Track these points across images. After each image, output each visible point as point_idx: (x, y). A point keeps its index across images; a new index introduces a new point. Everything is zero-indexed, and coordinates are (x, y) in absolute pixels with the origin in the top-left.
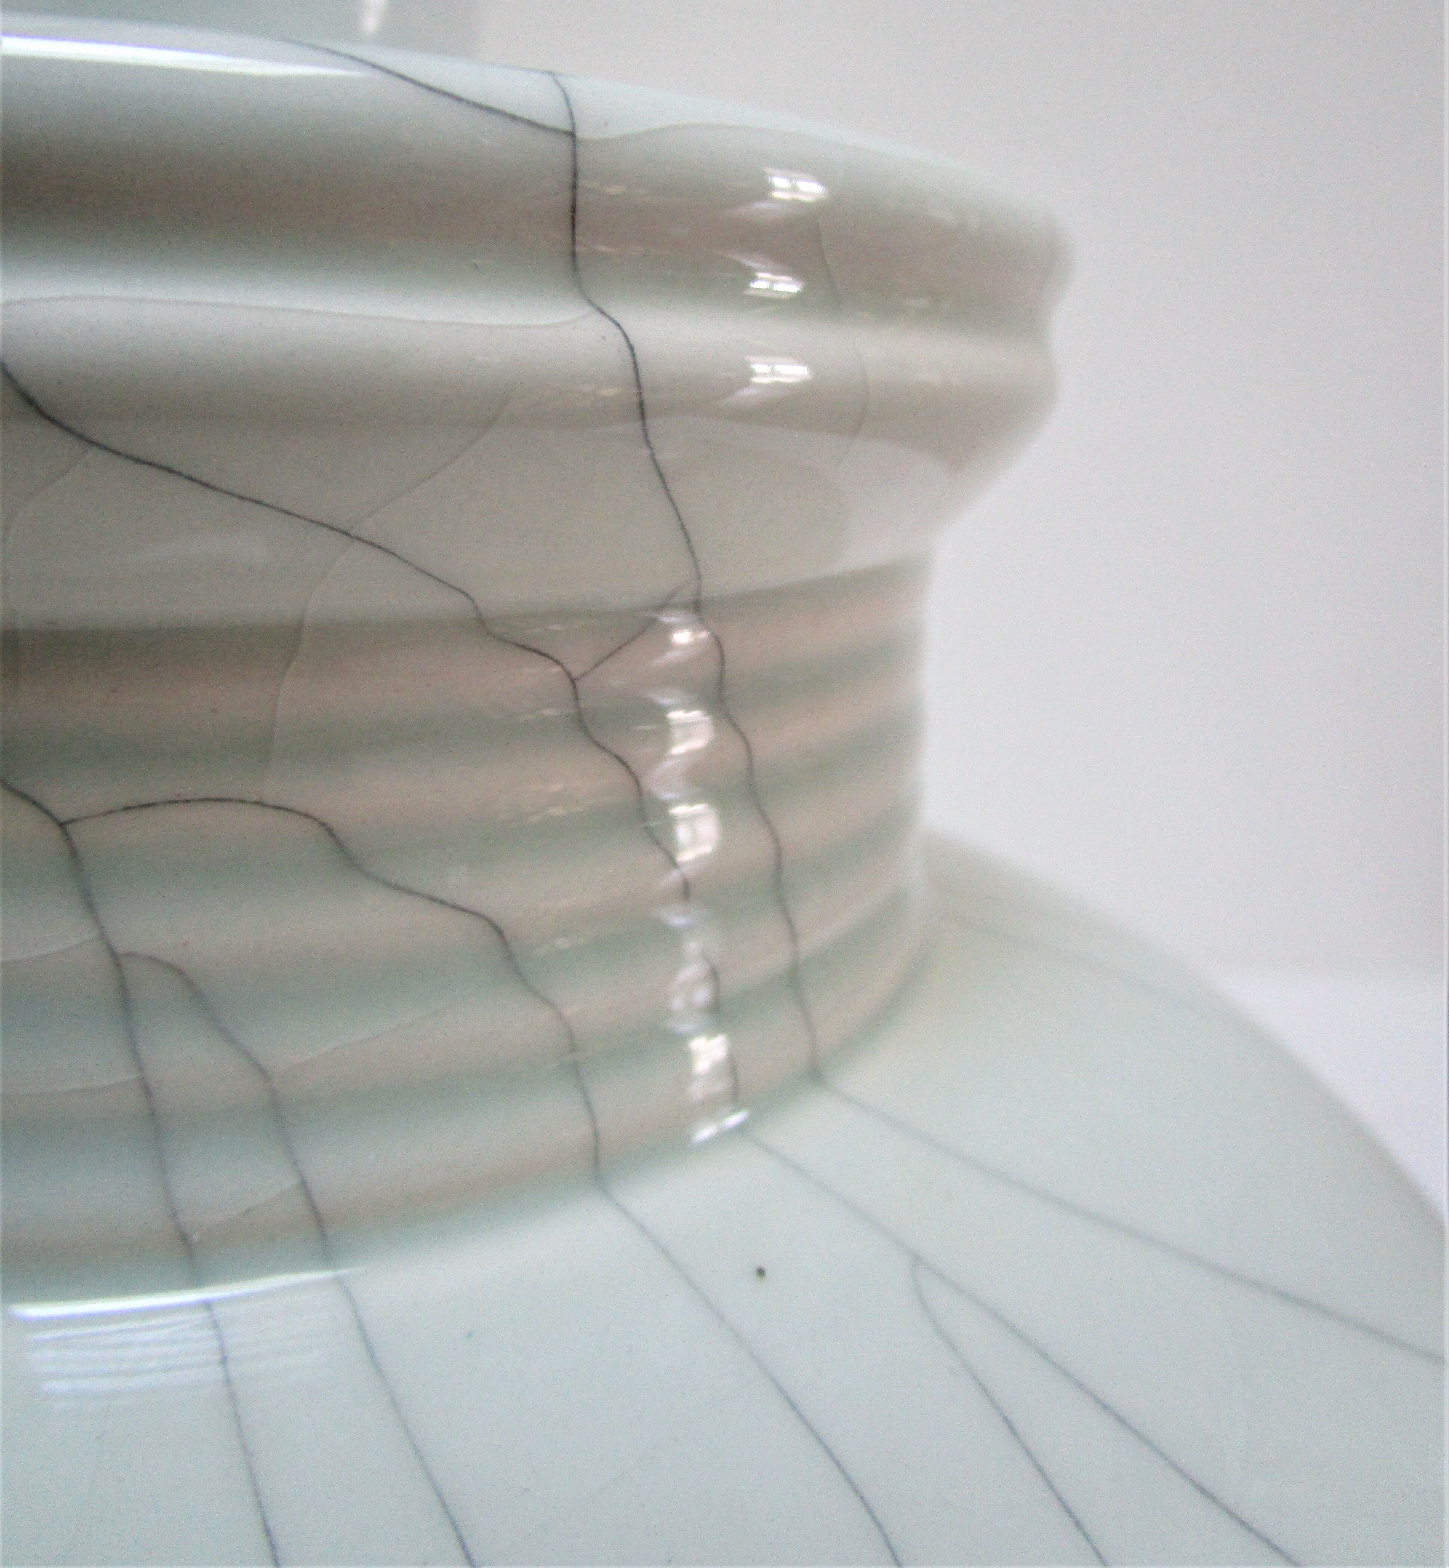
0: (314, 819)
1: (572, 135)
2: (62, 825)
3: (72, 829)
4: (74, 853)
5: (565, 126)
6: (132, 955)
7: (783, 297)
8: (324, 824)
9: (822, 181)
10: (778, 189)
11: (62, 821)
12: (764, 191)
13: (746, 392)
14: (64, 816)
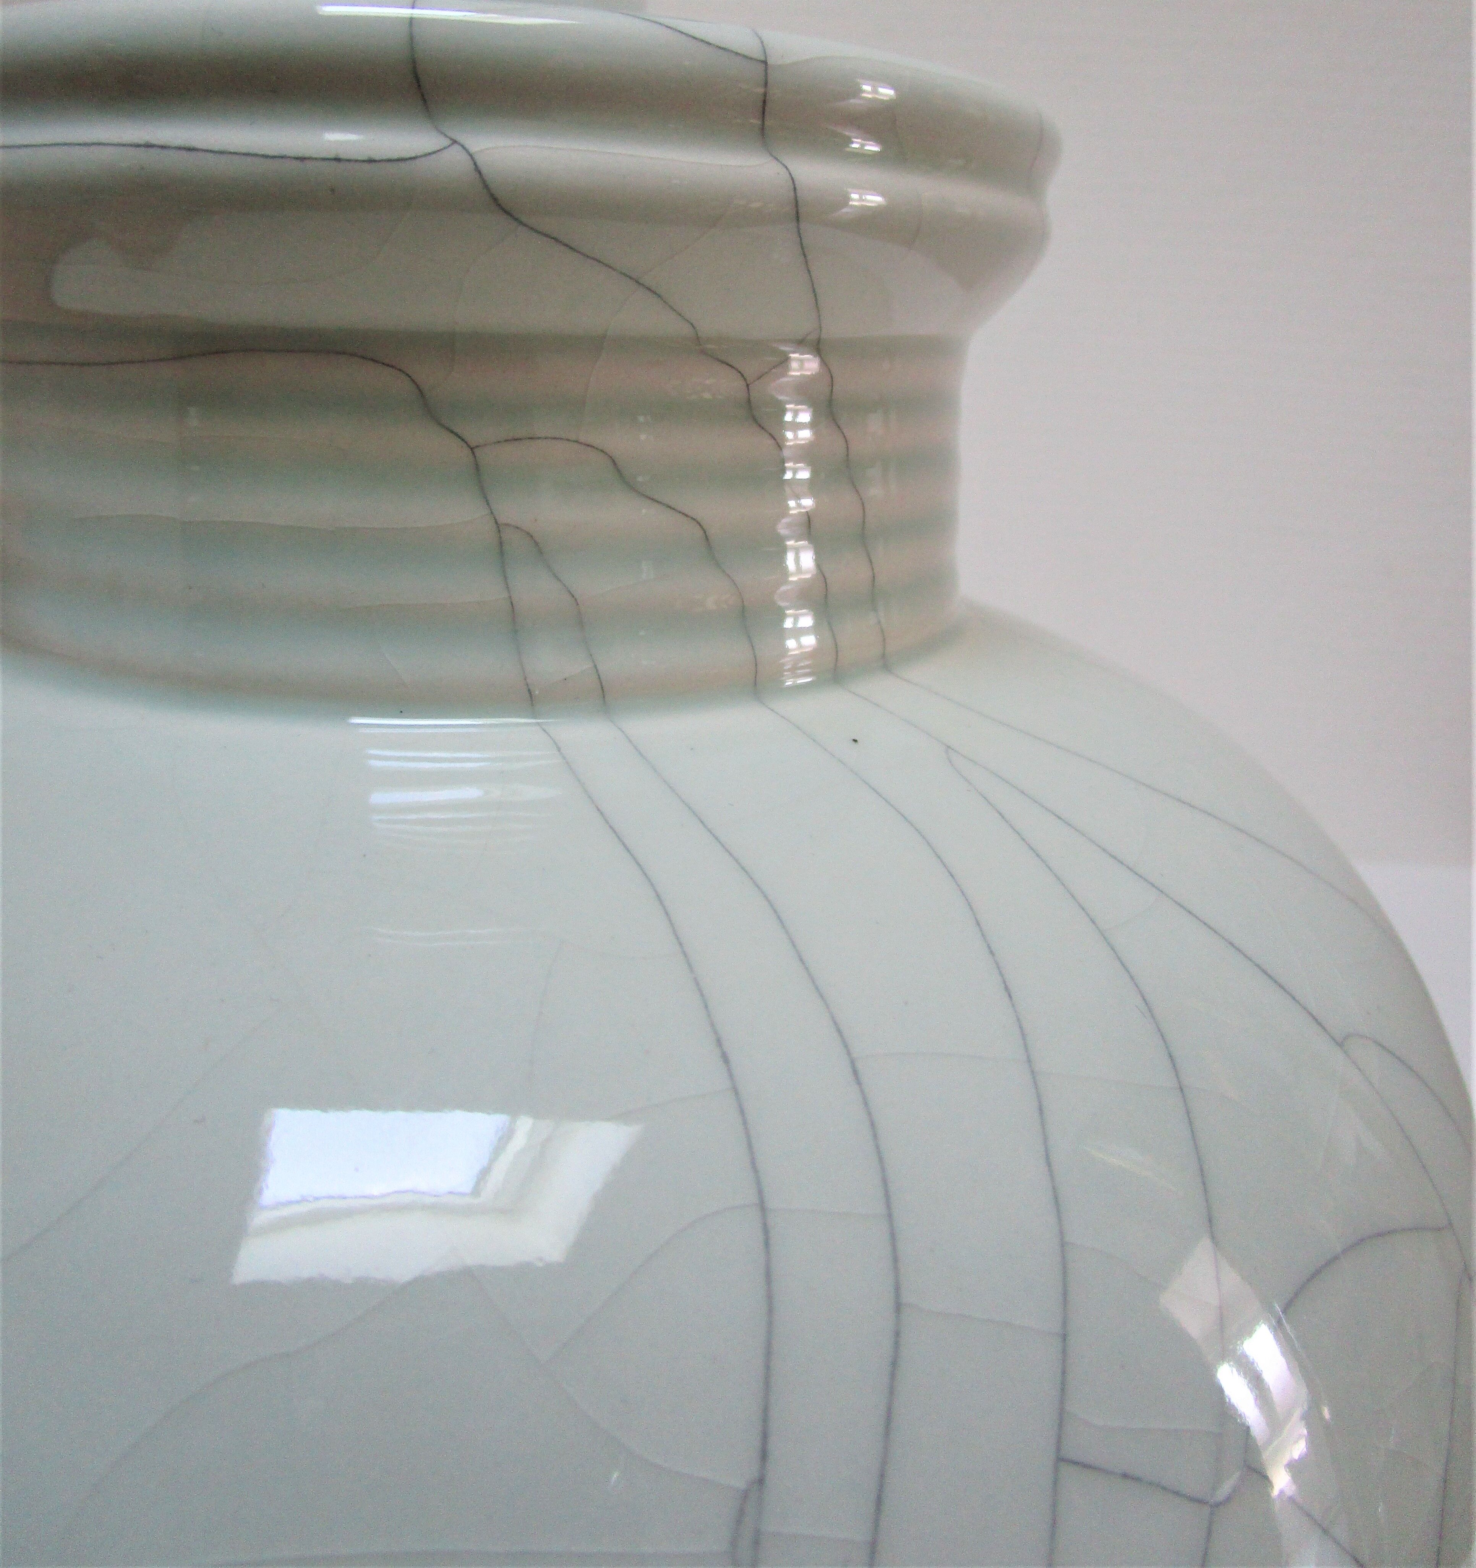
0: (606, 453)
1: (765, 62)
2: (472, 449)
3: (476, 450)
4: (477, 467)
5: (763, 58)
6: (507, 525)
7: (870, 153)
8: (611, 457)
9: (892, 87)
10: (864, 91)
11: (472, 446)
12: (857, 92)
13: (845, 210)
14: (473, 444)
